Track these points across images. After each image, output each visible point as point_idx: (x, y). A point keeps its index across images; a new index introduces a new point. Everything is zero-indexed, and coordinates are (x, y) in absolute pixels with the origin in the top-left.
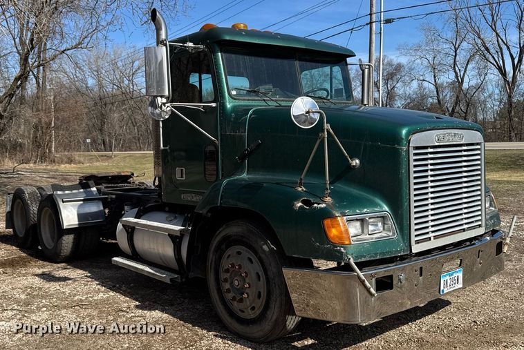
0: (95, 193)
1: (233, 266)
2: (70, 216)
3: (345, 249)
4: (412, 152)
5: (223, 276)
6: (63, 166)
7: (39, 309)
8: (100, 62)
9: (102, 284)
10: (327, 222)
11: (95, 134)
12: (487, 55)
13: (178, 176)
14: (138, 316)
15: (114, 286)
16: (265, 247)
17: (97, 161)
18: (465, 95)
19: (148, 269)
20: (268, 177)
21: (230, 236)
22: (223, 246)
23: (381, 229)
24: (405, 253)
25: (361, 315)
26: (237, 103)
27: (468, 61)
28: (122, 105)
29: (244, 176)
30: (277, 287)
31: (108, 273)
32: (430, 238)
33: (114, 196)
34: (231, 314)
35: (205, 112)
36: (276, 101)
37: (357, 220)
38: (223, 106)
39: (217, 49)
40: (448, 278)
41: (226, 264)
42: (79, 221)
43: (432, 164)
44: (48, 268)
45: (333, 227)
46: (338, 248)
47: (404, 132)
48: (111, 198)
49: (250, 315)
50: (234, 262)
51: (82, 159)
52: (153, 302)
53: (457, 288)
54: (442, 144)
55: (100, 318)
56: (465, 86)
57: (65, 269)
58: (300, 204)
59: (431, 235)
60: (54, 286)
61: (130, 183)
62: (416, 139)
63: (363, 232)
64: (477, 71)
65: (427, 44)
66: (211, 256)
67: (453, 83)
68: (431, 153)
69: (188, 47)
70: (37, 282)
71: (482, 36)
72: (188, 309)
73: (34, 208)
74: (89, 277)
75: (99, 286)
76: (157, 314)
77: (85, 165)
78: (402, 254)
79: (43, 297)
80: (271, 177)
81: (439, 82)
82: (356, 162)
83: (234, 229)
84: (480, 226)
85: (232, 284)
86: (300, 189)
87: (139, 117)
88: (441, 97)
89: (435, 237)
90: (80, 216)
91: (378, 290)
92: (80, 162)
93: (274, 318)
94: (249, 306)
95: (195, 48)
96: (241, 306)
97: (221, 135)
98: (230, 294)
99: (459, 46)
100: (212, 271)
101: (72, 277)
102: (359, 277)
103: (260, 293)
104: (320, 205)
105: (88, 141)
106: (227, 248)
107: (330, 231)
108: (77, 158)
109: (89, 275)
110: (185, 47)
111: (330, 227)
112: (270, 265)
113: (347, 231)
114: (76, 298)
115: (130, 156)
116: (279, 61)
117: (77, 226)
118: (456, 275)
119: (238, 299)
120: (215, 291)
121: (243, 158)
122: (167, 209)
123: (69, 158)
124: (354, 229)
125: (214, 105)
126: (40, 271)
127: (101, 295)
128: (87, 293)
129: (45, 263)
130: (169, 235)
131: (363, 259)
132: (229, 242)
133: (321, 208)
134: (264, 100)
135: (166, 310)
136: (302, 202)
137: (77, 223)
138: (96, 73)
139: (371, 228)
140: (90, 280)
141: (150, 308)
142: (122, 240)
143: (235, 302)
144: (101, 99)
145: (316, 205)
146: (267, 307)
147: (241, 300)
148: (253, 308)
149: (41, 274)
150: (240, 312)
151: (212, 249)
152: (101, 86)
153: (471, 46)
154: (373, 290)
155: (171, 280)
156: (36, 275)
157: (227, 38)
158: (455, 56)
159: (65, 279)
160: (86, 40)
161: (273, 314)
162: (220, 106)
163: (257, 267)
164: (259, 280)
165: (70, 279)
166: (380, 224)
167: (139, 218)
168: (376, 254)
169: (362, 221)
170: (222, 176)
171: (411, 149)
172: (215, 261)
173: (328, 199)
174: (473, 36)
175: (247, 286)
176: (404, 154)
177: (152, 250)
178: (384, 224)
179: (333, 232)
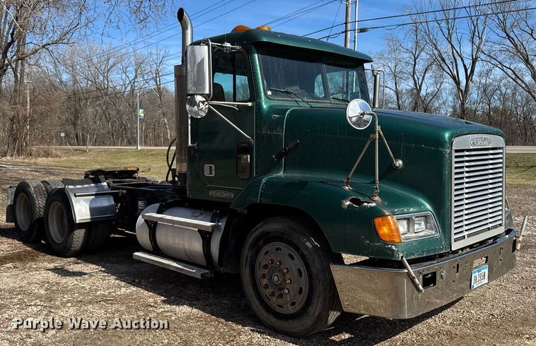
0: (106, 188)
1: (272, 261)
2: (82, 210)
3: (396, 247)
4: (455, 154)
5: (260, 272)
6: (40, 159)
7: (64, 304)
8: (76, 59)
9: (120, 278)
10: (378, 221)
11: (68, 128)
12: (443, 65)
13: (207, 173)
14: (168, 312)
15: (134, 281)
16: (308, 244)
17: (73, 155)
18: (423, 102)
19: (175, 264)
20: (307, 175)
21: (269, 233)
22: (261, 243)
23: (424, 227)
24: (447, 251)
25: (408, 310)
26: (273, 103)
27: (426, 70)
28: (96, 101)
29: (281, 174)
30: (321, 283)
31: (123, 268)
32: (464, 236)
33: (125, 191)
34: (269, 309)
35: (239, 111)
36: (307, 102)
37: (405, 219)
38: (259, 106)
39: (254, 49)
40: (477, 274)
41: (263, 259)
42: (91, 216)
43: (467, 167)
44: (59, 262)
45: (384, 225)
46: (390, 246)
47: (447, 135)
48: (122, 193)
49: (290, 310)
50: (273, 258)
51: (59, 153)
52: (179, 297)
53: (483, 283)
54: (475, 147)
55: (129, 313)
56: (423, 93)
57: (76, 263)
58: (348, 203)
59: (466, 233)
60: (70, 281)
61: (135, 178)
62: (459, 143)
63: (409, 231)
64: (434, 80)
65: (390, 53)
66: (247, 252)
67: (412, 90)
68: (467, 156)
69: (226, 47)
70: (53, 277)
71: (439, 48)
72: (215, 304)
73: (40, 202)
74: (104, 272)
75: (117, 281)
76: (185, 309)
77: (62, 159)
78: (444, 251)
79: (63, 292)
80: (310, 175)
81: (400, 89)
82: (399, 163)
83: (273, 226)
84: (500, 225)
85: (270, 279)
86: (347, 188)
87: (113, 113)
88: (400, 102)
89: (469, 236)
90: (92, 210)
91: (424, 286)
92: (57, 156)
93: (317, 313)
94: (289, 301)
95: (232, 48)
96: (281, 301)
97: (256, 133)
98: (267, 290)
99: (418, 56)
100: (248, 267)
101: (86, 272)
102: (409, 274)
103: (301, 289)
104: (370, 204)
105: (63, 135)
106: (264, 244)
107: (380, 229)
108: (54, 152)
109: (103, 269)
110: (223, 47)
111: (381, 226)
112: (314, 261)
113: (397, 229)
114: (98, 293)
115: (105, 151)
116: (308, 64)
117: (89, 221)
118: (483, 271)
119: (277, 294)
120: (251, 287)
121: (279, 157)
122: (187, 205)
123: (45, 152)
124: (403, 227)
125: (250, 104)
126: (52, 266)
127: (123, 290)
128: (108, 289)
129: (54, 257)
130: (199, 231)
131: (413, 257)
132: (267, 238)
133: (371, 207)
134: (296, 101)
135: (195, 305)
136: (351, 201)
137: (89, 217)
138: (70, 68)
139: (416, 227)
140: (106, 274)
141: (178, 303)
142: (142, 235)
143: (274, 298)
144: (74, 94)
145: (365, 204)
146: (309, 302)
147: (281, 296)
148: (293, 304)
149: (53, 269)
150: (277, 308)
151: (248, 246)
152: (75, 81)
153: (428, 56)
154: (420, 287)
155: (202, 275)
156: (48, 270)
157: (265, 40)
158: (415, 65)
159: (80, 274)
160: (68, 36)
161: (316, 309)
162: (257, 105)
163: (298, 263)
164: (301, 276)
165: (85, 274)
166: (423, 223)
167: (161, 214)
168: (423, 252)
169: (408, 219)
170: (257, 173)
171: (453, 151)
172: (251, 257)
173: (377, 198)
174: (431, 47)
175: (288, 281)
176: (447, 156)
177: (177, 246)
178: (427, 223)
179: (384, 231)
